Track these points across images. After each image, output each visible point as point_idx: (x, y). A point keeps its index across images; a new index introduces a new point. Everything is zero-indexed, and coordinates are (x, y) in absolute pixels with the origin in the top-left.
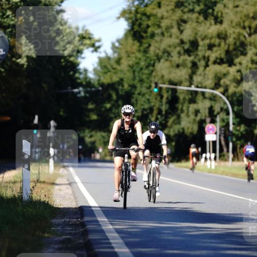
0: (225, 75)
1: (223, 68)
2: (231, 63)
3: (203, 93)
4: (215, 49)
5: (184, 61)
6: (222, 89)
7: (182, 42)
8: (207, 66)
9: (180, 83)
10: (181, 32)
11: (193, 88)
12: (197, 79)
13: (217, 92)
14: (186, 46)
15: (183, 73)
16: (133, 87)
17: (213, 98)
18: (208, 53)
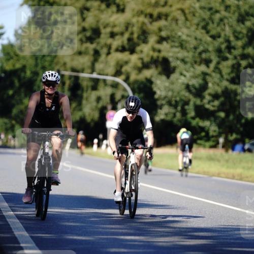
0: (127, 63)
1: (125, 56)
2: (132, 51)
3: (105, 81)
4: (117, 37)
5: (87, 48)
6: (123, 77)
7: (84, 30)
8: (109, 53)
9: (83, 71)
10: (84, 19)
11: (95, 76)
12: (98, 66)
13: (119, 80)
14: (88, 34)
15: (85, 60)
16: (36, 74)
17: (115, 86)
18: (110, 41)
